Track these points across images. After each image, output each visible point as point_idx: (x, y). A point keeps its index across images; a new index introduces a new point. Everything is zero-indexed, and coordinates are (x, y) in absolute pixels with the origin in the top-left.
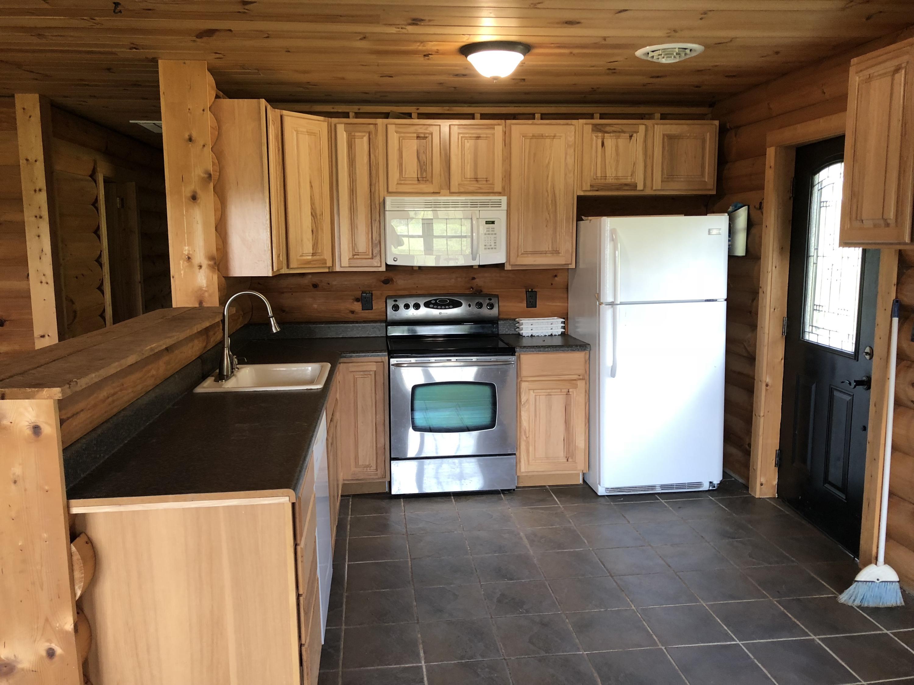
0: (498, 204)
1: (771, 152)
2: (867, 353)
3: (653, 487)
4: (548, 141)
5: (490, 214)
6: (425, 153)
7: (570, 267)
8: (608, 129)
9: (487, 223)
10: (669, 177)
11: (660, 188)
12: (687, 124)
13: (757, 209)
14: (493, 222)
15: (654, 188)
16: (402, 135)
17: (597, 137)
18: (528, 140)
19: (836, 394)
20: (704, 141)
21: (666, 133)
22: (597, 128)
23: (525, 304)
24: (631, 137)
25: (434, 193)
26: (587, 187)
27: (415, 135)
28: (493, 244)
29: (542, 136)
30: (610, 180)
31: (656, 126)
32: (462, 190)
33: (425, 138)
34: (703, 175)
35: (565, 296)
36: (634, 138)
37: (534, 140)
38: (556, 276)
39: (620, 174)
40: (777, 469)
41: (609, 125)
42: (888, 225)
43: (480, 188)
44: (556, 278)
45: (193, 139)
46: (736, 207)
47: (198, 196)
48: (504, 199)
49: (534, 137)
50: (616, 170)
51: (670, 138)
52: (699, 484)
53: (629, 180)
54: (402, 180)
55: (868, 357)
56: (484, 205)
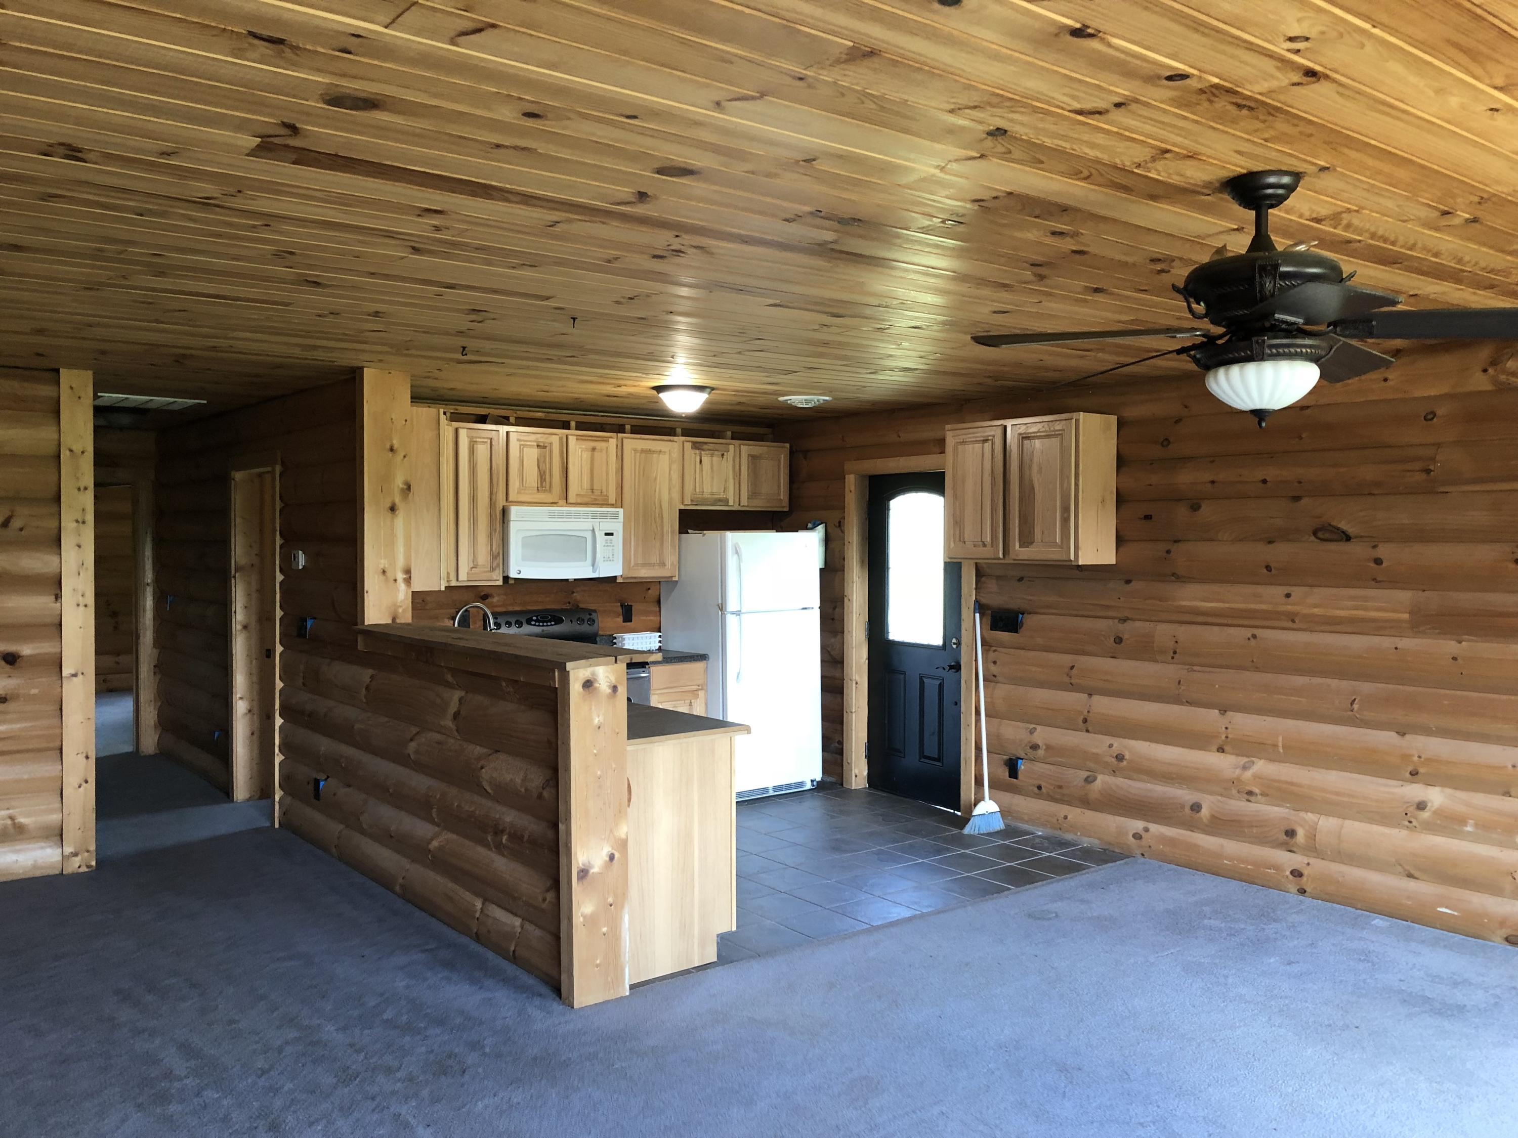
0: (615, 516)
1: (851, 481)
2: (954, 644)
3: (766, 790)
4: (655, 456)
5: (609, 526)
6: (545, 462)
7: (674, 579)
8: (705, 447)
9: (607, 534)
10: (753, 495)
11: (746, 504)
12: (768, 446)
13: (836, 526)
14: (612, 534)
15: (742, 504)
16: (522, 443)
17: (695, 454)
18: (638, 454)
19: (925, 680)
20: (779, 461)
21: (752, 453)
22: (695, 446)
23: (621, 619)
24: (723, 455)
25: (552, 503)
26: (688, 501)
27: (535, 444)
28: (611, 556)
29: (649, 451)
30: (706, 496)
31: (742, 446)
32: (579, 501)
33: (545, 447)
34: (779, 494)
35: (657, 609)
36: (725, 457)
37: (643, 455)
38: (649, 589)
39: (715, 490)
40: (866, 760)
41: (706, 443)
42: (984, 545)
43: (596, 499)
44: (650, 591)
45: (395, 448)
46: (814, 524)
47: (396, 508)
48: (621, 511)
49: (643, 451)
50: (712, 486)
51: (753, 458)
52: (801, 784)
53: (722, 496)
54: (523, 488)
55: (954, 646)
56: (604, 516)
